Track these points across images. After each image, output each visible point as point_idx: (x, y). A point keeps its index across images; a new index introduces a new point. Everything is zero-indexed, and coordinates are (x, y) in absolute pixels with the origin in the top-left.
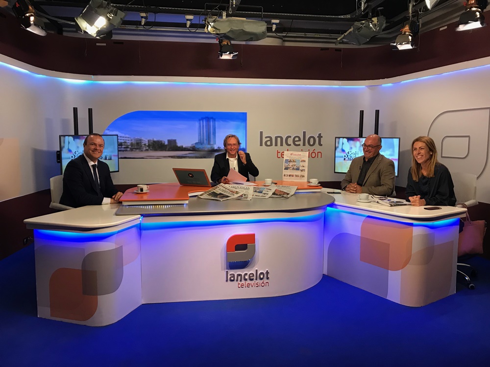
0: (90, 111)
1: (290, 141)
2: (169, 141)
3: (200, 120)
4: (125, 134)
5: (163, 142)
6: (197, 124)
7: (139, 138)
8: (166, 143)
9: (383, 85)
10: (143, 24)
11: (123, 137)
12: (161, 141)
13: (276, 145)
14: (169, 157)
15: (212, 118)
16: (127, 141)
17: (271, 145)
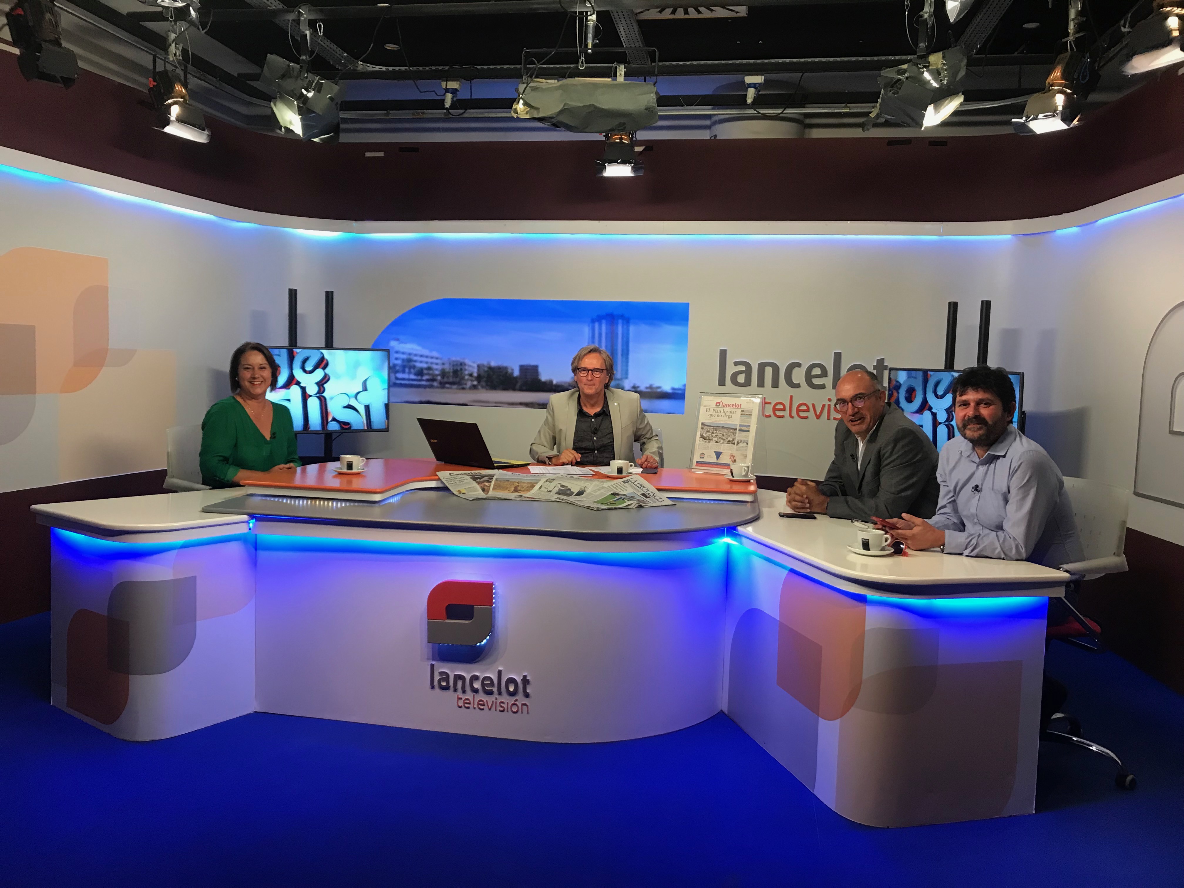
0: (329, 296)
1: (799, 376)
2: (523, 368)
3: (593, 321)
4: (431, 350)
5: (510, 371)
6: (586, 330)
7: (458, 359)
8: (516, 373)
9: (1059, 232)
10: (448, 104)
11: (427, 357)
12: (506, 368)
13: (761, 384)
14: (521, 404)
15: (622, 317)
16: (435, 367)
17: (747, 383)
